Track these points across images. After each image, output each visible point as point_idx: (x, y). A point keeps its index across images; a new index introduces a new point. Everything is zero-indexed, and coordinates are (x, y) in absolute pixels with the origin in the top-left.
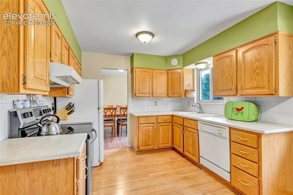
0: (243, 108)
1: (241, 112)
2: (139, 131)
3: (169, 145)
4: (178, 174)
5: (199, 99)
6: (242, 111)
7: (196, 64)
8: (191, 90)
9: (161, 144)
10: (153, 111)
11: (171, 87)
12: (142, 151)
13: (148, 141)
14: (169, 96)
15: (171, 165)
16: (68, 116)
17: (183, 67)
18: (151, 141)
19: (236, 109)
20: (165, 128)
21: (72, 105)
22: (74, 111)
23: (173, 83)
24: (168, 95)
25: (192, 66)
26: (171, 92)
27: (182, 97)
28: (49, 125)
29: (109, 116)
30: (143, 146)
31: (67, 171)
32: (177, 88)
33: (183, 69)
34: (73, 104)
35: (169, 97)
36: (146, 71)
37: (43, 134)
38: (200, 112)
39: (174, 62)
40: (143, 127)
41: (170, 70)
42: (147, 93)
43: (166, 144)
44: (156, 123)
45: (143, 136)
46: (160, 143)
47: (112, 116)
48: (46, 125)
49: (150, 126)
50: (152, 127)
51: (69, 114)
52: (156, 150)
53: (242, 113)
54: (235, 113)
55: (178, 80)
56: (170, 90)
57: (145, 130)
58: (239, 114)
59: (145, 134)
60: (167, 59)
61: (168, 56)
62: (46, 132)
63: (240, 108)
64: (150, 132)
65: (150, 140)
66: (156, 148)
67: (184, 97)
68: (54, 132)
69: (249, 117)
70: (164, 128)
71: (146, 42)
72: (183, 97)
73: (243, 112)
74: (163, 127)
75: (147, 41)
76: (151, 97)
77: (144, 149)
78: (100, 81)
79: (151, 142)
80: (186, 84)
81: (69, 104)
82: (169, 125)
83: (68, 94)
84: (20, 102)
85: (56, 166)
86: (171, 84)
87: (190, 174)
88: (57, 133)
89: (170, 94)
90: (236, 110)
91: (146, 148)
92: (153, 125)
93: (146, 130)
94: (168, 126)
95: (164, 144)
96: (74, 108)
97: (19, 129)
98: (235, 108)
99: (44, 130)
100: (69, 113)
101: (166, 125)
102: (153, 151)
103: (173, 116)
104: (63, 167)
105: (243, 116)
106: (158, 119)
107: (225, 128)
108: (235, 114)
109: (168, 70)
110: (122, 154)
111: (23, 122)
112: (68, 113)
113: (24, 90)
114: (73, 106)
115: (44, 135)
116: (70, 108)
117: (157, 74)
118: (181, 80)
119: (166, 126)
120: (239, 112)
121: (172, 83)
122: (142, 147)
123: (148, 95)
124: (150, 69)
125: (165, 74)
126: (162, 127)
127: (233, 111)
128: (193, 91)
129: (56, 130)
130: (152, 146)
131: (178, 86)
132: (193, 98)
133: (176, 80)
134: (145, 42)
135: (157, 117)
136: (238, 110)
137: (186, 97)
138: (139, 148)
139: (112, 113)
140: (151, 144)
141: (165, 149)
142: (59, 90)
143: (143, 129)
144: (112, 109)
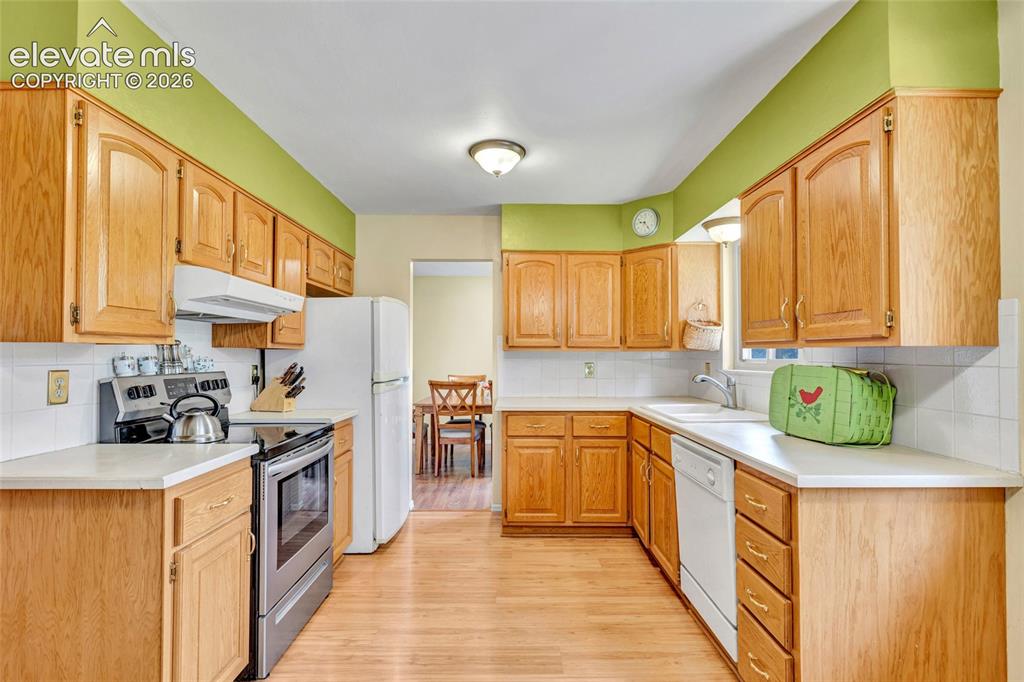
0: (819, 391)
1: (813, 405)
2: (509, 461)
3: (618, 516)
4: (592, 610)
5: (738, 357)
6: (817, 402)
7: (707, 226)
8: (709, 323)
9: (585, 512)
10: (579, 398)
11: (635, 314)
12: (522, 527)
13: (537, 493)
14: (629, 344)
15: (590, 583)
16: (287, 401)
17: (675, 239)
18: (549, 495)
19: (802, 393)
20: (603, 457)
21: (298, 371)
22: (303, 387)
23: (641, 299)
24: (623, 340)
25: (695, 235)
26: (635, 330)
27: (673, 349)
28: (190, 418)
29: (454, 407)
30: (521, 511)
31: (149, 521)
32: (656, 317)
33: (675, 244)
34: (302, 368)
35: (629, 347)
36: (544, 262)
37: (175, 439)
38: (731, 403)
39: (645, 223)
40: (520, 447)
41: (631, 252)
42: (546, 336)
43: (604, 511)
44: (568, 438)
45: (521, 479)
46: (584, 508)
47: (463, 408)
48: (183, 419)
49: (546, 448)
50: (552, 450)
51: (289, 395)
52: (571, 530)
53: (818, 408)
54: (795, 410)
55: (659, 285)
56: (632, 322)
57: (527, 458)
58: (807, 415)
59: (527, 471)
60: (622, 212)
61: (625, 204)
62: (180, 435)
63: (812, 391)
64: (544, 465)
65: (546, 494)
66: (569, 523)
67: (678, 349)
68: (201, 436)
69: (836, 426)
70: (599, 457)
71: (500, 172)
72: (676, 345)
73: (820, 405)
74: (596, 451)
75: (505, 169)
76: (564, 348)
77: (525, 520)
78: (378, 302)
79: (549, 500)
80: (685, 300)
81: (291, 368)
82: (618, 447)
83: (272, 341)
84: (127, 362)
85: (126, 507)
86: (635, 303)
87: (632, 619)
88: (209, 439)
89: (632, 338)
90: (800, 399)
91: (533, 517)
92: (556, 442)
93: (530, 458)
94: (614, 451)
95: (596, 511)
96: (304, 379)
97: (116, 423)
98: (798, 390)
99: (178, 429)
100: (289, 393)
101: (604, 445)
102: (560, 530)
103: (630, 415)
104: (142, 512)
105: (818, 422)
106: (575, 424)
107: (718, 462)
108: (798, 415)
109: (624, 252)
110: (459, 531)
111: (125, 409)
112: (286, 392)
113: (77, 335)
114: (300, 374)
115: (177, 442)
116: (293, 381)
117: (582, 268)
118: (666, 285)
119: (605, 451)
120: (809, 406)
121: (638, 299)
122: (517, 514)
123: (549, 341)
124: (556, 253)
125: (612, 266)
126: (591, 451)
127: (792, 402)
128: (716, 324)
129: (207, 432)
130: (555, 515)
131: (656, 308)
132: (718, 353)
133: (652, 288)
134: (497, 173)
135: (571, 416)
136: (809, 398)
137: (684, 347)
138: (509, 516)
139: (463, 400)
140: (549, 506)
141: (605, 530)
142: (249, 331)
143: (520, 455)
144: (461, 386)
